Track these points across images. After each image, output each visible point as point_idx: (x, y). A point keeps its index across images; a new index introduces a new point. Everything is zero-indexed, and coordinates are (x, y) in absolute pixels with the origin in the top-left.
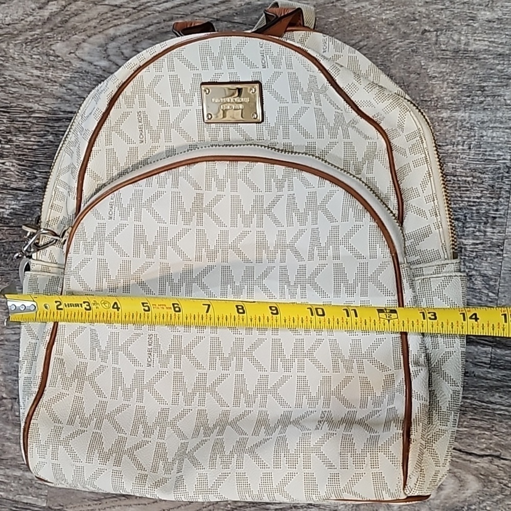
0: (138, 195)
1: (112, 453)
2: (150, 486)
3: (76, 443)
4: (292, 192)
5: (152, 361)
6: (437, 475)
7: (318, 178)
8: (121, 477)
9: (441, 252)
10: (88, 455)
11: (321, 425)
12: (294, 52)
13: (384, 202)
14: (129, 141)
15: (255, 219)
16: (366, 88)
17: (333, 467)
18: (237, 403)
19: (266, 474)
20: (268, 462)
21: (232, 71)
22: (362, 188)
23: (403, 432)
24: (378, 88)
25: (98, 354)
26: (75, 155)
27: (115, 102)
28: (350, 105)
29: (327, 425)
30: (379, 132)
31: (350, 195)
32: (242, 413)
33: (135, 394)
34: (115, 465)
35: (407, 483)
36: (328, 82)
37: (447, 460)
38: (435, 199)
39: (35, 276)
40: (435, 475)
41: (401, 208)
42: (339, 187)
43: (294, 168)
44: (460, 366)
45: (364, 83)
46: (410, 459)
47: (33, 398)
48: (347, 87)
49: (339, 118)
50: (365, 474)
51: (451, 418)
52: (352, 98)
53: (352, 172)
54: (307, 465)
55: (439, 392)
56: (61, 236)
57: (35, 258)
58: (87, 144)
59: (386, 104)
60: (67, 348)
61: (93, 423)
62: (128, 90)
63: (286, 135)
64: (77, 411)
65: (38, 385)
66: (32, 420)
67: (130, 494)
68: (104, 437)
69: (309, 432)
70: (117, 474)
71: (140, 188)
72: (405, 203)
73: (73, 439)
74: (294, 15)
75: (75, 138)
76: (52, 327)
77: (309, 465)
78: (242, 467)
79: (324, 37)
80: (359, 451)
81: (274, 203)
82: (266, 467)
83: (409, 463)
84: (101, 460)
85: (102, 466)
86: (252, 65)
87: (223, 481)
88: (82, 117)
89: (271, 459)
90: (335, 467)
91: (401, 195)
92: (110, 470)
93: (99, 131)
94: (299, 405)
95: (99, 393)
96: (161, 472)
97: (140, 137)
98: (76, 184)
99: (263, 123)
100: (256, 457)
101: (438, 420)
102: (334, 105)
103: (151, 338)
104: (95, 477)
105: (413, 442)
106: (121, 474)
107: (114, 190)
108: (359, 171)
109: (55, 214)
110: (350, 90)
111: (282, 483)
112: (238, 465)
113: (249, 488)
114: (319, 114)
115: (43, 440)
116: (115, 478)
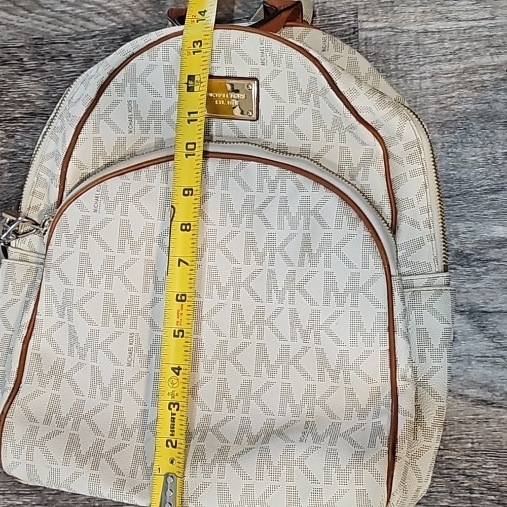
0: (126, 188)
1: (89, 456)
2: (128, 492)
3: (52, 444)
4: (284, 195)
5: (133, 361)
6: (419, 491)
7: (313, 181)
8: (98, 481)
9: (433, 265)
10: (65, 457)
11: (305, 437)
12: (296, 51)
13: (378, 211)
14: (118, 130)
15: (244, 220)
16: (367, 94)
17: (316, 482)
18: (218, 409)
19: (248, 486)
20: (250, 473)
21: (229, 65)
22: (357, 195)
23: (389, 449)
24: (378, 94)
25: (76, 350)
26: (60, 141)
27: (105, 88)
28: (349, 110)
29: (311, 438)
30: (377, 138)
31: (344, 201)
32: (223, 419)
33: (113, 393)
34: (92, 468)
35: (390, 500)
36: (329, 85)
37: (429, 475)
38: (430, 211)
39: (13, 264)
40: (416, 491)
41: (394, 217)
42: (333, 193)
43: (288, 170)
44: (446, 381)
45: (365, 89)
46: (394, 477)
47: (8, 394)
48: (348, 92)
49: (337, 122)
50: (348, 490)
51: (436, 434)
52: (352, 103)
53: (347, 177)
54: (290, 478)
55: (424, 407)
56: (41, 226)
57: (14, 246)
58: (74, 130)
59: (387, 111)
60: (44, 343)
61: (70, 423)
62: (119, 78)
63: (281, 135)
64: (53, 409)
65: (13, 381)
66: (7, 419)
67: (107, 498)
68: (81, 440)
69: (293, 444)
70: (95, 478)
71: (128, 181)
72: (399, 213)
73: (49, 440)
74: (293, 8)
75: (61, 124)
76: (29, 321)
77: (292, 478)
78: (223, 477)
79: (324, 35)
80: (343, 467)
81: (265, 204)
82: (248, 478)
83: (393, 481)
84: (78, 464)
85: (79, 470)
86: (250, 61)
87: (204, 490)
88: (69, 102)
89: (254, 470)
90: (319, 482)
91: (395, 204)
92: (87, 474)
93: (87, 119)
94: (283, 413)
95: (77, 390)
96: (139, 478)
97: (129, 127)
98: (60, 172)
99: (258, 121)
100: (239, 468)
101: (423, 436)
102: (333, 108)
103: (132, 337)
104: (71, 480)
105: (399, 460)
106: (99, 479)
107: (100, 181)
108: (353, 177)
109: (36, 201)
110: (351, 95)
111: (263, 495)
112: (219, 474)
113: (230, 498)
114: (317, 116)
115: (18, 440)
116: (92, 482)
